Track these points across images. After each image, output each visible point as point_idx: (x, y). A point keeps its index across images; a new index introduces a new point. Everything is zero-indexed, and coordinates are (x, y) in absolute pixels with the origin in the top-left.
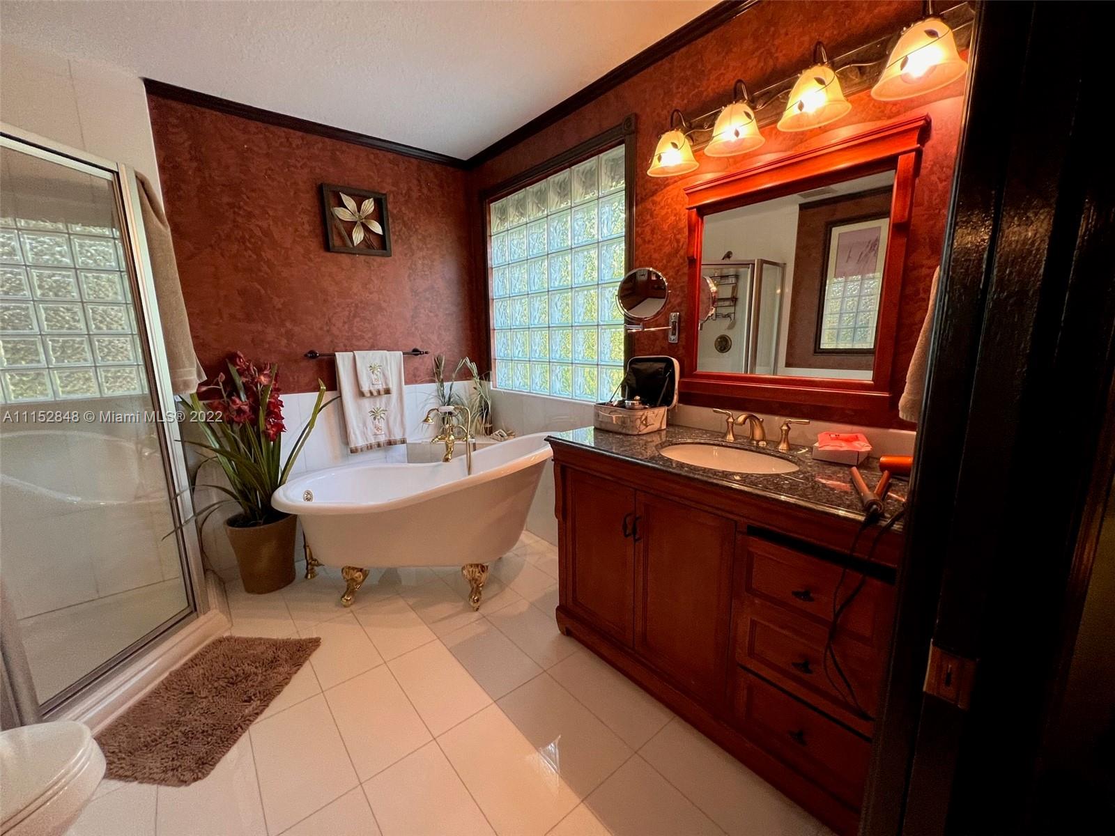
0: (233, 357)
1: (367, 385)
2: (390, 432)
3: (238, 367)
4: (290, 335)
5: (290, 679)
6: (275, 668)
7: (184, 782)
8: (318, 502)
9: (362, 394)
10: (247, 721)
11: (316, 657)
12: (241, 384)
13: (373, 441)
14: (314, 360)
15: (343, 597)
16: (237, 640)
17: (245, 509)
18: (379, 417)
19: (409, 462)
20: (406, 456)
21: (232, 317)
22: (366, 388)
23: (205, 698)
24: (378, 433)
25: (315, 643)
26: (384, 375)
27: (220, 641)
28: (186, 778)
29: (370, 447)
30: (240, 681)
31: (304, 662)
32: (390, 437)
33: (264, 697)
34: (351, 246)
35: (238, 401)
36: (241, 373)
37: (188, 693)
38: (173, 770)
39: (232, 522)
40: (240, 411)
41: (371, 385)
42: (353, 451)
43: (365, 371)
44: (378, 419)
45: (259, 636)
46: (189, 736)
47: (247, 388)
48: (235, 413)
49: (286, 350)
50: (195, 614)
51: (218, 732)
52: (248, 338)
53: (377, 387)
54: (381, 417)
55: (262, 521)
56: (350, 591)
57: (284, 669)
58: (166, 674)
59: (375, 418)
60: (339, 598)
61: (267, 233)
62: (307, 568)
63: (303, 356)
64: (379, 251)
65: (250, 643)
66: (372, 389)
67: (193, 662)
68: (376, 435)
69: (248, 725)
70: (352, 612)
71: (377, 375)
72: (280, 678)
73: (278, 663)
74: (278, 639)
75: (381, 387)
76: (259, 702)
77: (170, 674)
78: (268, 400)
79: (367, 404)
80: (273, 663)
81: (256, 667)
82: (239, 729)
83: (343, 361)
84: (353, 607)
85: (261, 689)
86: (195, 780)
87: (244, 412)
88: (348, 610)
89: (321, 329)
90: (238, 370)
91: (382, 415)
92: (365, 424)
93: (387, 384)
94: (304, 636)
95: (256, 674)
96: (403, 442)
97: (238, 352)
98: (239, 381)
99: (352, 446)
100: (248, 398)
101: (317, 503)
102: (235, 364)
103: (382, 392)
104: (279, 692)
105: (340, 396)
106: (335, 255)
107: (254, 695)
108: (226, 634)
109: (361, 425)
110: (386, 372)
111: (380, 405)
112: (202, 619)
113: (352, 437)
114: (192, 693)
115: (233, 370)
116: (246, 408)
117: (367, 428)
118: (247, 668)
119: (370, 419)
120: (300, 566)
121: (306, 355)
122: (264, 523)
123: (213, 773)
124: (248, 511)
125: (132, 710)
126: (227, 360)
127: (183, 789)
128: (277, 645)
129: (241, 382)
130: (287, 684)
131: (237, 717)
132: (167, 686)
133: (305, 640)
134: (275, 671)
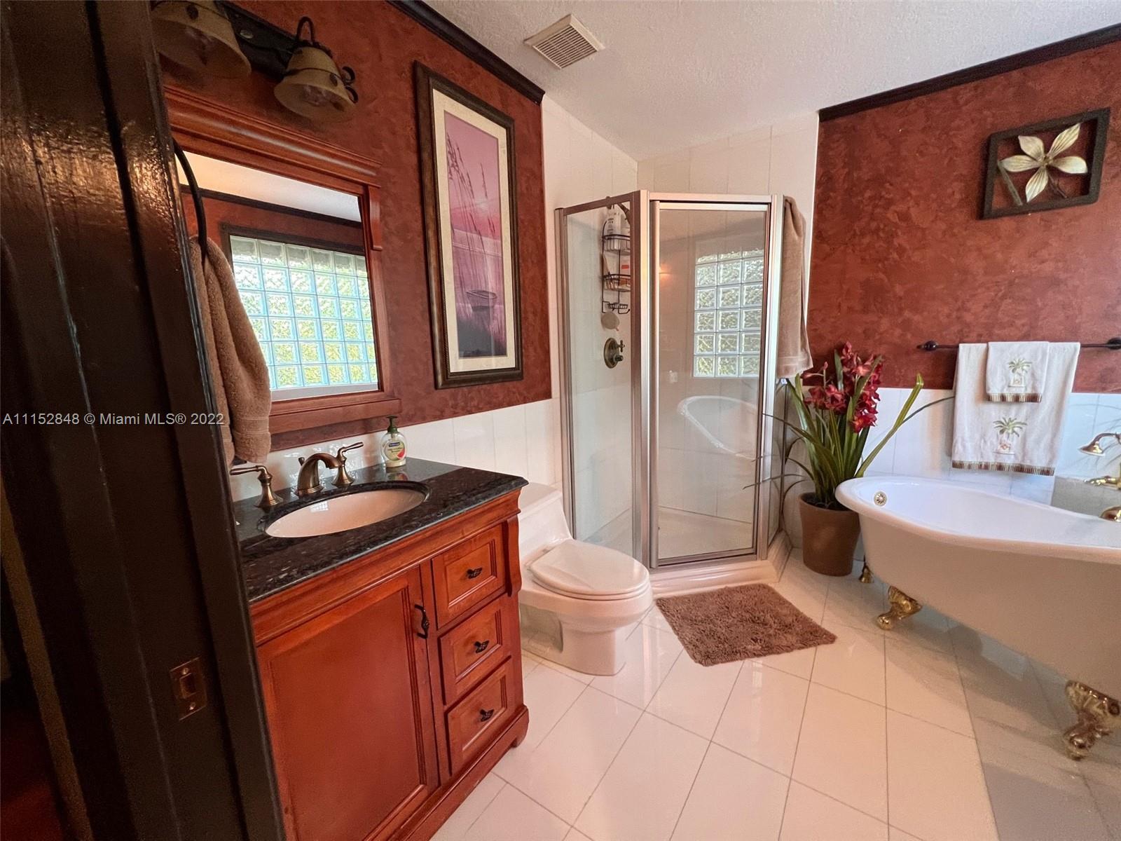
0: (841, 348)
1: (999, 387)
2: (1024, 455)
3: (843, 358)
4: (906, 326)
5: (792, 650)
6: (786, 633)
7: (694, 657)
8: (890, 511)
9: (988, 398)
10: (746, 654)
11: (824, 650)
12: (842, 374)
13: (992, 460)
14: (930, 354)
15: (882, 616)
16: (774, 593)
17: (817, 490)
18: (1010, 431)
19: (1053, 504)
20: (1050, 495)
21: (850, 309)
22: (995, 390)
23: (734, 618)
24: (1002, 450)
25: (831, 639)
26: (1033, 375)
27: (764, 587)
28: (696, 656)
29: (985, 467)
30: (758, 623)
31: (810, 646)
32: (1023, 460)
33: (766, 647)
34: (1021, 204)
35: (833, 389)
36: (844, 363)
37: (726, 607)
38: (694, 646)
39: (806, 498)
40: (833, 398)
41: (1006, 387)
42: (958, 466)
43: (999, 370)
44: (1009, 434)
45: (791, 602)
46: (712, 634)
47: (847, 379)
48: (829, 401)
49: (898, 340)
50: (754, 556)
51: (726, 646)
52: (859, 330)
53: (1014, 391)
54: (1014, 432)
55: (827, 505)
56: (892, 615)
57: (792, 639)
58: (723, 587)
59: (1002, 432)
60: (878, 615)
61: (905, 217)
62: (863, 571)
63: (915, 347)
64: (1076, 199)
65: (783, 602)
66: (1006, 392)
67: (741, 589)
68: (998, 453)
69: (745, 657)
70: (884, 636)
71: (1020, 375)
72: (785, 643)
73: (790, 631)
74: (802, 613)
75: (1023, 391)
76: (760, 647)
77: (725, 588)
78: (862, 391)
79: (994, 412)
80: (787, 627)
81: (774, 622)
82: (738, 654)
83: (969, 355)
84: (888, 634)
85: (767, 639)
86: (700, 663)
87: (837, 401)
88: (882, 632)
89: (948, 316)
90: (842, 361)
91: (1016, 429)
92: (983, 437)
93: (1034, 387)
94: (826, 626)
95: (771, 627)
96: (1047, 472)
97: (848, 343)
98: (841, 370)
99: (957, 459)
100: (844, 388)
101: (887, 510)
102: (841, 354)
103: (1022, 399)
104: (778, 653)
105: (954, 397)
106: (991, 221)
107: (760, 640)
108: (771, 585)
109: (977, 436)
110: (1038, 372)
111: (1016, 415)
112: (759, 563)
113: (958, 447)
114: (728, 608)
115: (838, 360)
116: (839, 396)
117: (985, 442)
118: (768, 617)
119: (993, 431)
120: (857, 567)
121: (919, 347)
122: (829, 508)
123: (710, 667)
124: (819, 492)
125: (698, 595)
126: (835, 351)
127: (692, 661)
128: (798, 616)
129: (842, 372)
130: (787, 651)
131: (742, 645)
132: (720, 594)
133: (822, 630)
134: (785, 635)
